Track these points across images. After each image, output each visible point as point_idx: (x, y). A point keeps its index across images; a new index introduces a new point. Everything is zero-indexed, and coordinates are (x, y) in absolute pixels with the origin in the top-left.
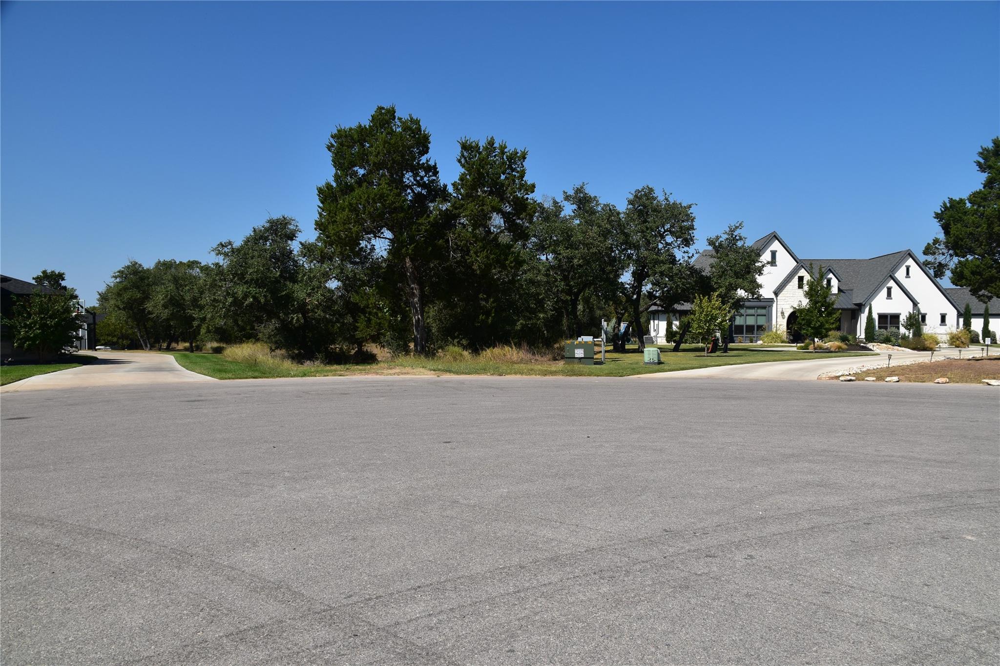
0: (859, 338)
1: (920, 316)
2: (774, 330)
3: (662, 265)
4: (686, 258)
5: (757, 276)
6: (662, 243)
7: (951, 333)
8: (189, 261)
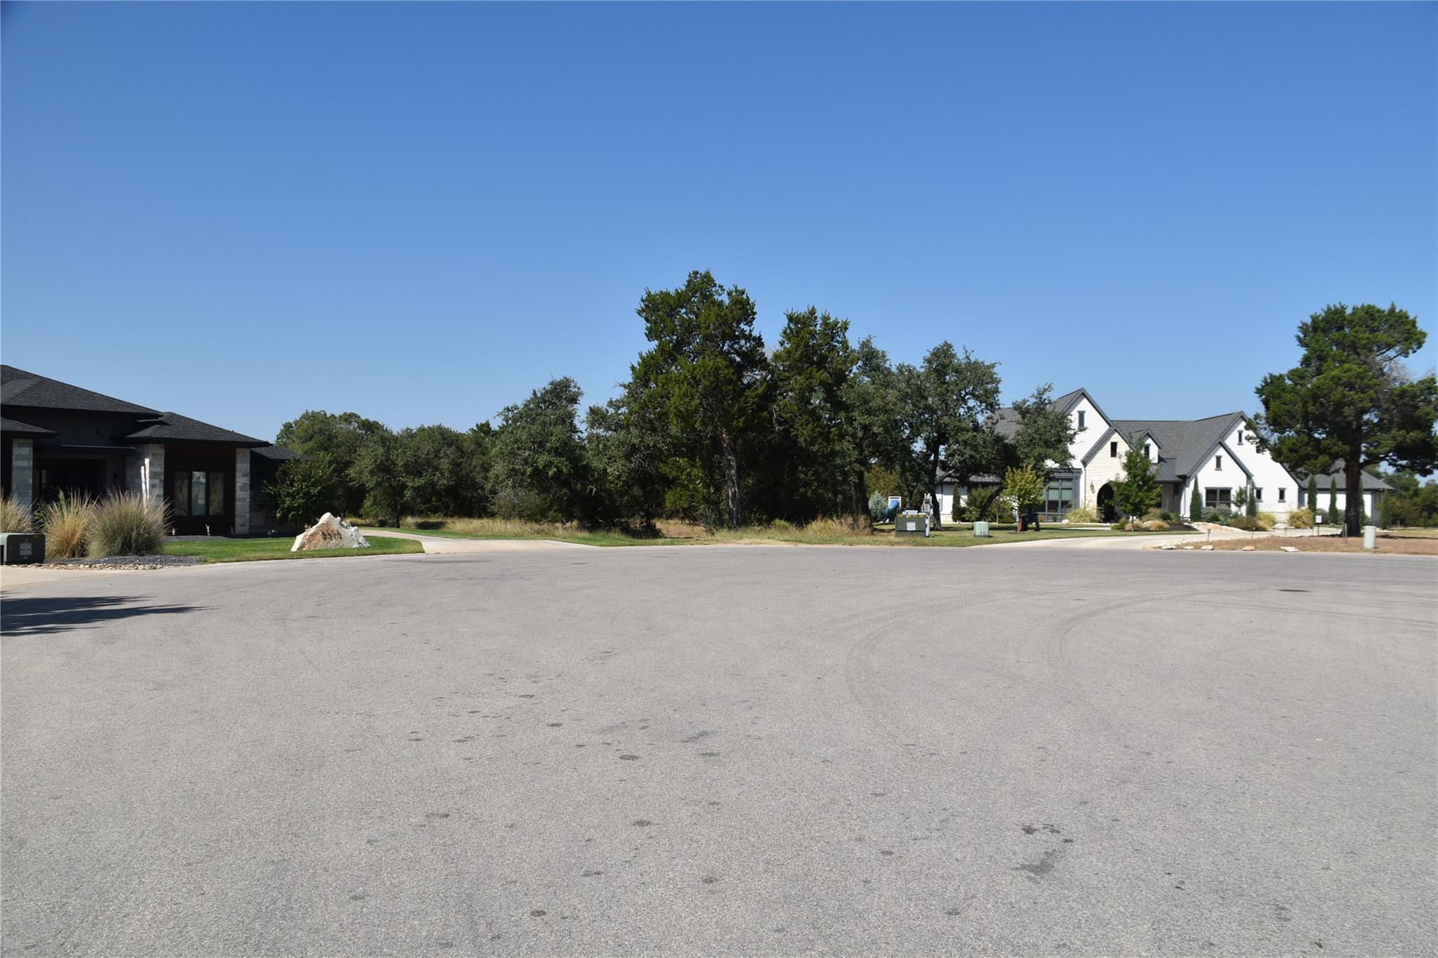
0: (1183, 518)
1: (1255, 491)
2: (1082, 506)
3: (965, 432)
4: (990, 425)
5: (1068, 445)
6: (963, 407)
7: (1291, 512)
8: (345, 414)
